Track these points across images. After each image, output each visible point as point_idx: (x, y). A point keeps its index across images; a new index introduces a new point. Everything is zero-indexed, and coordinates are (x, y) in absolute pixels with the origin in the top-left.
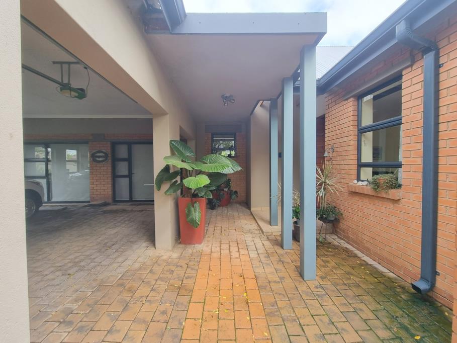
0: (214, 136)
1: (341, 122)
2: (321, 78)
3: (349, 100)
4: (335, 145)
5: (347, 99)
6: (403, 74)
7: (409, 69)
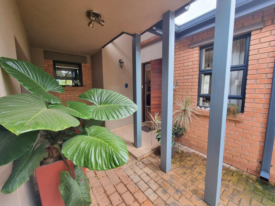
0: (56, 64)
1: (185, 64)
2: (182, 25)
3: (195, 49)
4: (178, 81)
5: (193, 48)
6: (252, 34)
7: (259, 31)
